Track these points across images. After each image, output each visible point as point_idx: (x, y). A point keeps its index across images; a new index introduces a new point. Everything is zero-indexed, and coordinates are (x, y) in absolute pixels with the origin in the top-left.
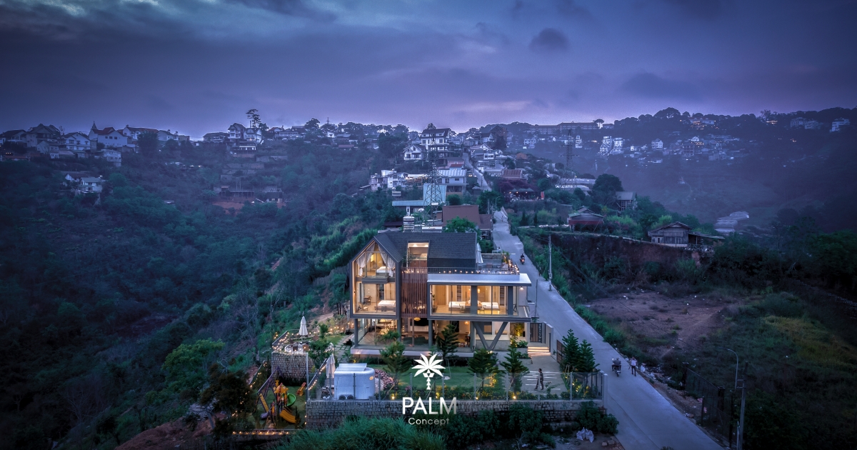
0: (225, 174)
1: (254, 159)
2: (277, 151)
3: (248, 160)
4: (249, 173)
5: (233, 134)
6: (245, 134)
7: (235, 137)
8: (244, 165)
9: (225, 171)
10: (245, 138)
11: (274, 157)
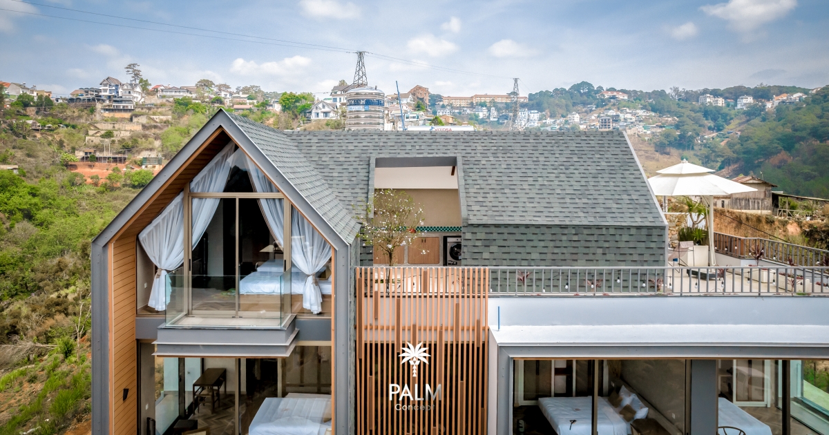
0: (93, 136)
1: (131, 120)
2: (160, 110)
3: (122, 120)
4: (122, 135)
5: (105, 91)
6: (120, 90)
7: (107, 94)
8: (117, 126)
9: (91, 132)
10: (120, 94)
11: (155, 117)
